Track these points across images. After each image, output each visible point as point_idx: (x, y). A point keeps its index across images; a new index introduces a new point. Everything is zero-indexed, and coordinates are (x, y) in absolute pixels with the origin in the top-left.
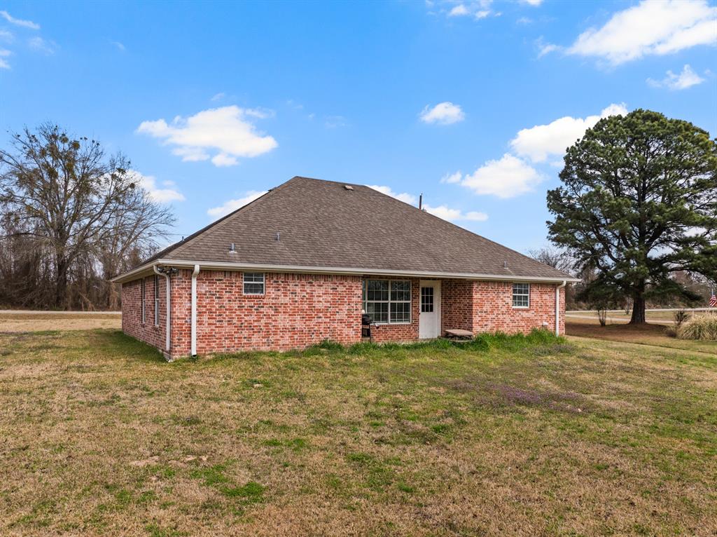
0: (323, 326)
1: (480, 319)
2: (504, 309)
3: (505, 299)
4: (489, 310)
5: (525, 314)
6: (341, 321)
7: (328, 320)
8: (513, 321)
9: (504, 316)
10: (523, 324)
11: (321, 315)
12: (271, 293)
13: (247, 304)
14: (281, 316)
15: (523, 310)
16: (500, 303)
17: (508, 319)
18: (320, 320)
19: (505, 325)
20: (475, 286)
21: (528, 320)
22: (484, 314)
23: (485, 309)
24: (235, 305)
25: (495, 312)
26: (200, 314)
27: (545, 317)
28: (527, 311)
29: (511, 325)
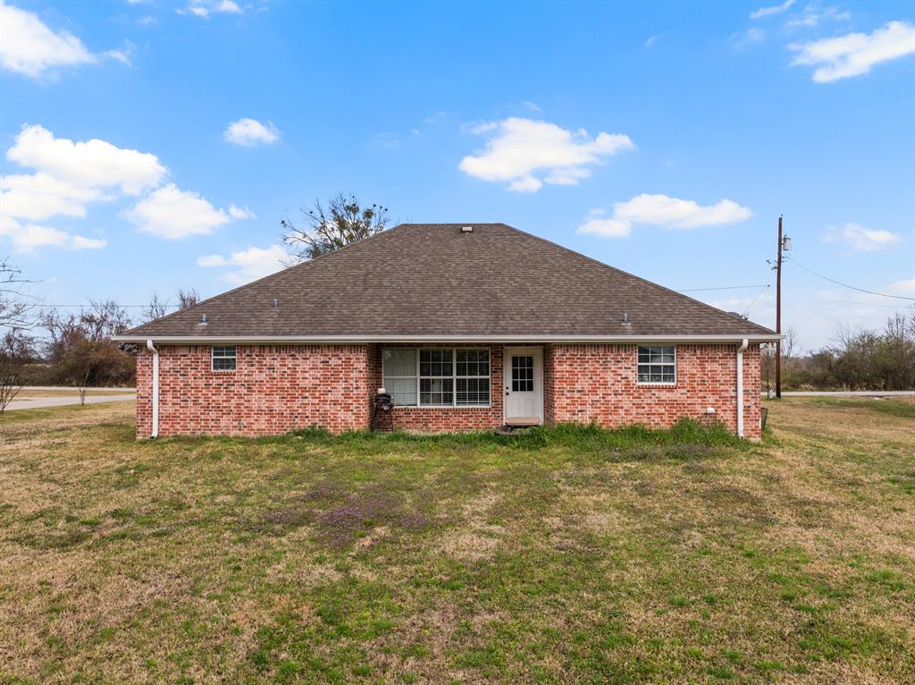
0: (309, 408)
1: (569, 401)
2: (619, 387)
3: (620, 371)
4: (587, 388)
5: (665, 395)
6: (335, 403)
7: (317, 401)
8: (638, 406)
9: (620, 398)
10: (662, 410)
11: (307, 394)
12: (243, 368)
13: (214, 382)
14: (255, 396)
15: (663, 388)
16: (610, 377)
17: (626, 402)
18: (306, 401)
19: (621, 412)
20: (558, 353)
21: (672, 403)
22: (576, 395)
23: (578, 386)
24: (201, 383)
25: (600, 392)
27: (711, 399)
28: (671, 389)
29: (634, 411)
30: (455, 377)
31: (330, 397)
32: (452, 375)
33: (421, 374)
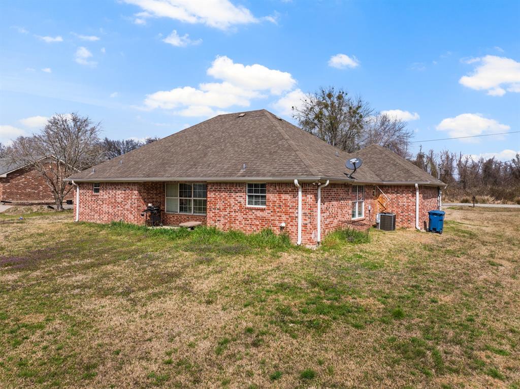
1: (213, 214)
2: (237, 208)
3: (237, 198)
4: (222, 207)
5: (259, 214)
6: (128, 210)
8: (246, 219)
9: (237, 214)
10: (258, 223)
11: (119, 205)
12: (101, 193)
13: (93, 198)
14: (104, 205)
15: (257, 209)
16: (232, 201)
17: (240, 216)
19: (237, 222)
20: (209, 187)
21: (263, 219)
22: (217, 211)
23: (218, 206)
24: (90, 199)
25: (228, 210)
26: (80, 203)
27: (284, 217)
28: (262, 210)
29: (243, 222)
30: (192, 198)
31: (126, 207)
32: (191, 197)
33: (180, 197)
